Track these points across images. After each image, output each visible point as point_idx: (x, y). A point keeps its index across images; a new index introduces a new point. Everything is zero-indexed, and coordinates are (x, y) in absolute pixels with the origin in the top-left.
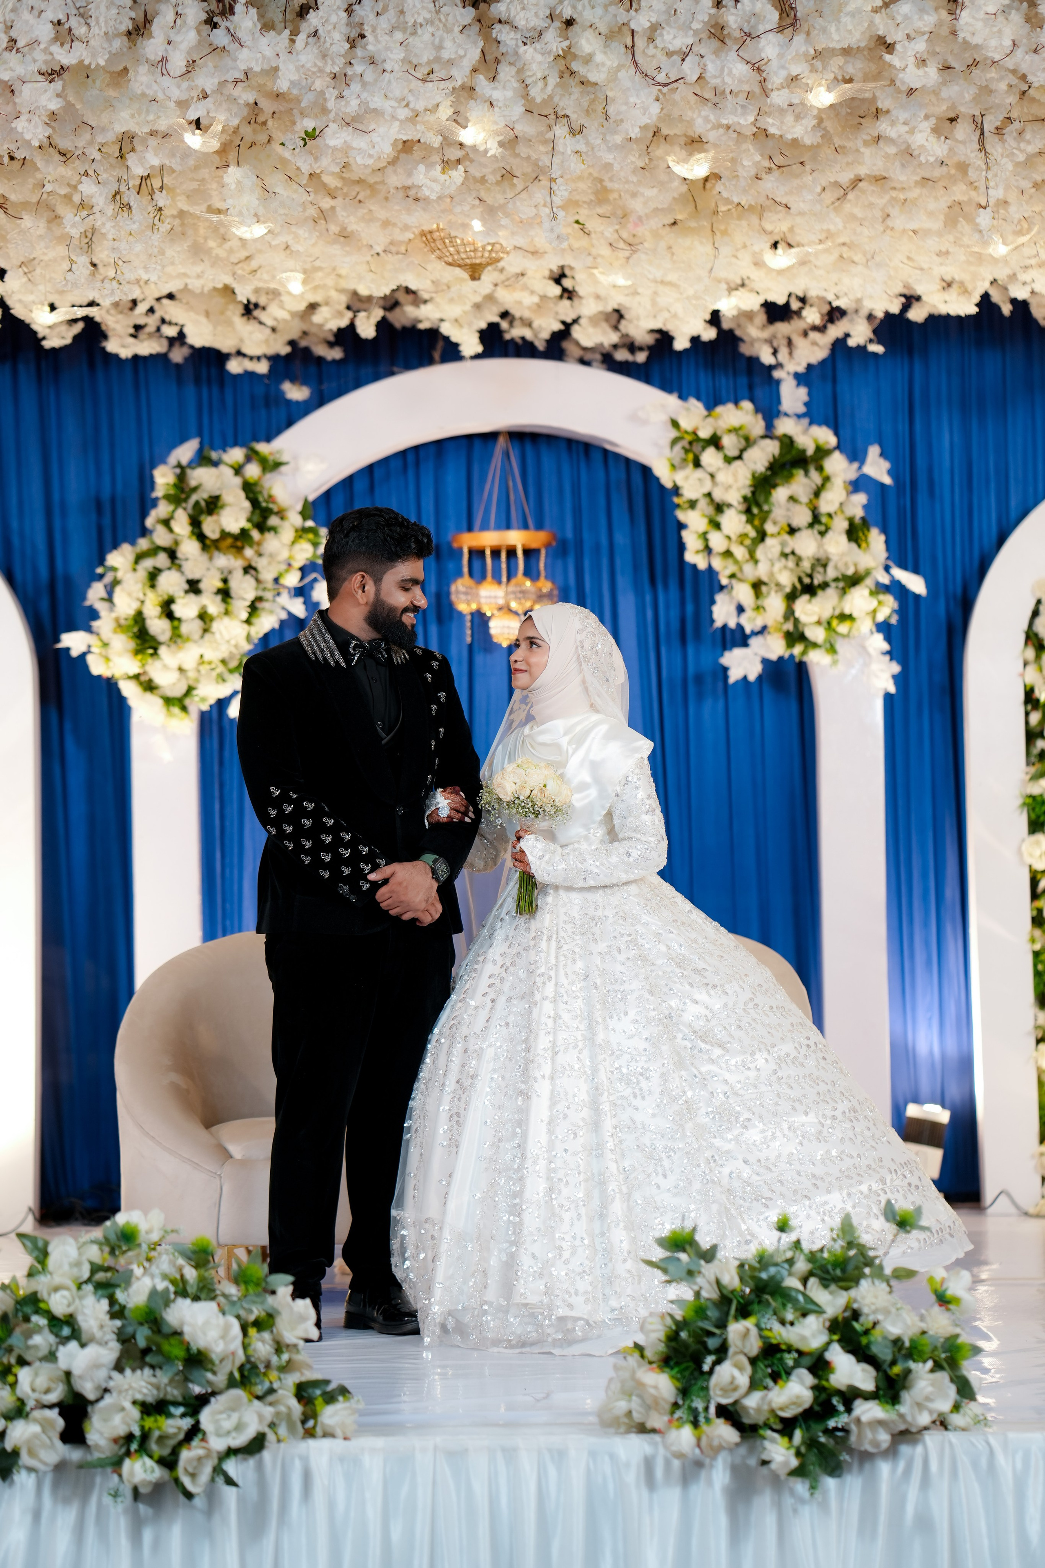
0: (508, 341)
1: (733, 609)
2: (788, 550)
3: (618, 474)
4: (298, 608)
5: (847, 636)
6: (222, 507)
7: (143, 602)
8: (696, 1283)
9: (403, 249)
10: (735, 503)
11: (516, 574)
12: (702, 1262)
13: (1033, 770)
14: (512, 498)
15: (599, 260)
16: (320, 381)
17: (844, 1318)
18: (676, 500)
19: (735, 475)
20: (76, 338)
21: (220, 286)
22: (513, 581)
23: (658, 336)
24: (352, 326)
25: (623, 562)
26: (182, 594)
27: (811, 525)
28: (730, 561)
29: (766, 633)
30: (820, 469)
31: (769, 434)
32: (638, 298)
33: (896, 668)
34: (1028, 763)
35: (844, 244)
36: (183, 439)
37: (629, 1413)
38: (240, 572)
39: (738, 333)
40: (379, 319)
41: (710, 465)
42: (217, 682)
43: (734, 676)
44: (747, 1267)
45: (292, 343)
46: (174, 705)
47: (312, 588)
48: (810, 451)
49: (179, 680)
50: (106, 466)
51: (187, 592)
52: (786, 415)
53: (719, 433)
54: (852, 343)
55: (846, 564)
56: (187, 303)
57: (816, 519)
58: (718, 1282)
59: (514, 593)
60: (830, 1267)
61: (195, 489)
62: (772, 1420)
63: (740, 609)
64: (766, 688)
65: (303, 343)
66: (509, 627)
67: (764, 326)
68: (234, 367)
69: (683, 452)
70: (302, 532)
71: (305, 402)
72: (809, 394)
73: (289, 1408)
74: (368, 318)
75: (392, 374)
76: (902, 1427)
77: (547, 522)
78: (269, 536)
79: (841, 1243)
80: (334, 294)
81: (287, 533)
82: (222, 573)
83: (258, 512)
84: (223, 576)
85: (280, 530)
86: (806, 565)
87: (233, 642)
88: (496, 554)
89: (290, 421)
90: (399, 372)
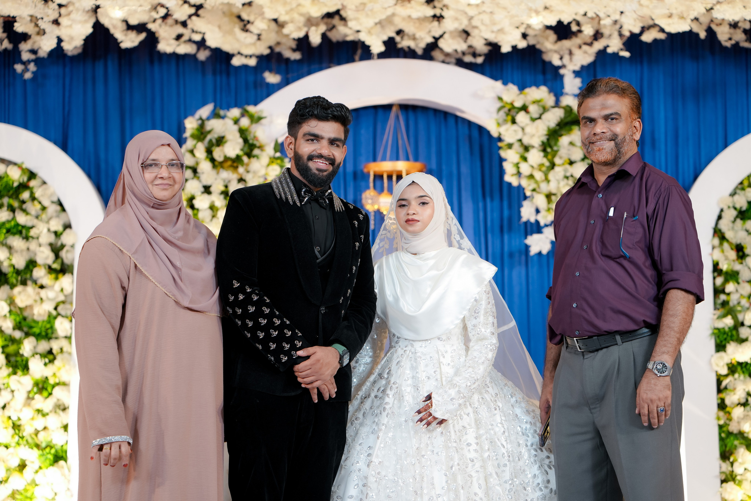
0: (399, 48)
1: (533, 211)
2: (568, 174)
6: (226, 142)
10: (536, 145)
13: (718, 313)
14: (400, 142)
16: (287, 73)
18: (500, 144)
19: (536, 129)
20: (141, 43)
23: (490, 48)
24: (306, 37)
25: (466, 183)
26: (199, 193)
27: (583, 160)
28: (532, 182)
31: (557, 104)
32: (482, 16)
34: (715, 308)
36: (204, 104)
38: (236, 182)
39: (538, 46)
40: (322, 32)
41: (522, 122)
43: (533, 251)
45: (270, 48)
51: (203, 193)
52: (567, 94)
53: (527, 104)
54: (610, 50)
56: (207, 19)
61: (209, 132)
65: (277, 49)
67: (554, 43)
68: (236, 62)
69: (505, 114)
70: (273, 160)
71: (277, 84)
74: (317, 31)
75: (329, 67)
77: (421, 158)
78: (253, 160)
80: (296, 16)
81: (265, 159)
82: (224, 182)
84: (225, 184)
85: (260, 157)
88: (390, 177)
89: (268, 95)
90: (334, 66)
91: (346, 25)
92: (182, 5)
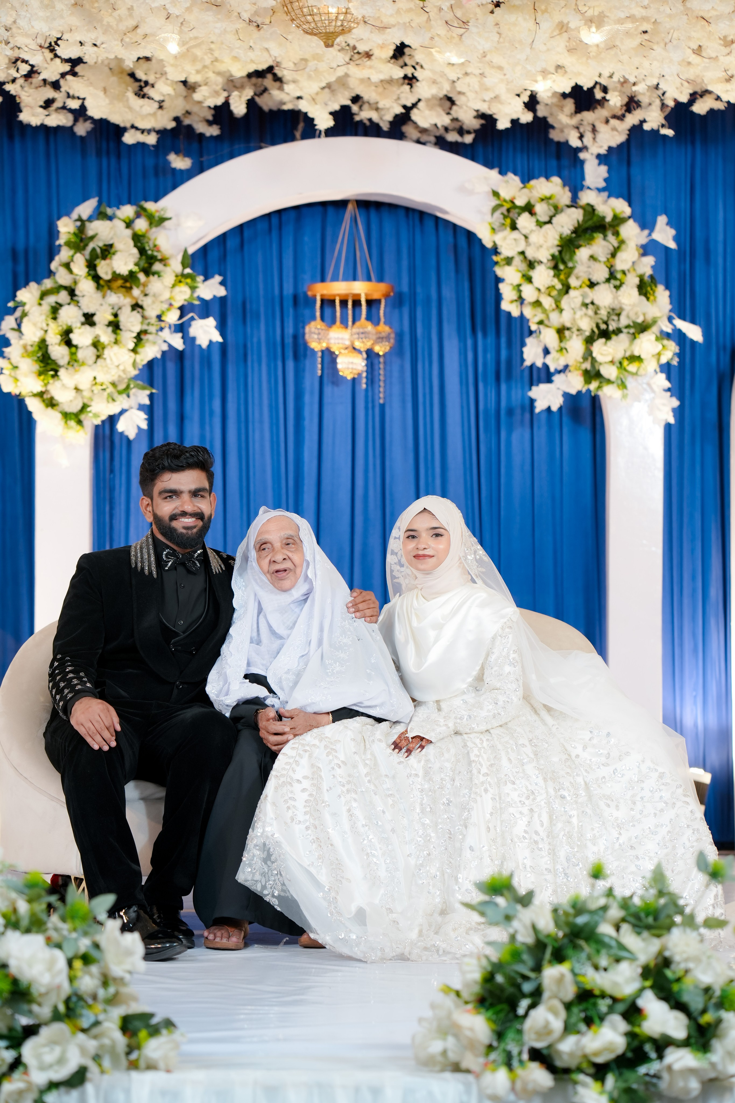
0: (358, 122)
1: (540, 351)
2: (588, 301)
3: (447, 238)
4: (177, 342)
5: (636, 374)
6: (114, 254)
7: (46, 331)
8: (511, 926)
9: (267, 21)
10: (545, 260)
11: (360, 319)
12: (519, 907)
14: (358, 255)
15: (436, 38)
16: (201, 156)
17: (656, 965)
18: (495, 258)
19: (545, 237)
21: (112, 56)
22: (358, 324)
23: (483, 122)
24: (226, 104)
25: (449, 313)
26: (79, 325)
27: (608, 280)
28: (539, 310)
29: (567, 371)
30: (617, 234)
31: (574, 203)
32: (468, 79)
33: (675, 403)
35: (645, 32)
36: (85, 199)
37: (444, 1053)
38: (129, 309)
39: (550, 120)
40: (249, 97)
41: (525, 228)
42: (108, 402)
43: (540, 406)
44: (561, 912)
45: (176, 119)
46: (71, 419)
47: (190, 325)
48: (609, 219)
49: (75, 398)
50: (21, 222)
51: (83, 324)
52: (589, 188)
53: (533, 202)
54: (646, 127)
55: (636, 314)
56: (88, 80)
57: (612, 276)
58: (534, 928)
59: (358, 334)
60: (642, 915)
61: (92, 238)
62: (585, 1065)
63: (546, 352)
64: (565, 419)
65: (187, 122)
66: (352, 363)
67: (571, 116)
68: (129, 138)
69: (502, 216)
70: (181, 278)
71: (188, 171)
72: (609, 172)
73: (113, 1041)
75: (261, 148)
76: (712, 1075)
77: (387, 276)
78: (153, 279)
79: (653, 892)
80: (211, 75)
82: (113, 308)
83: (144, 257)
84: (114, 311)
85: (162, 274)
86: (603, 313)
87: (121, 367)
88: (344, 303)
89: (174, 187)
90: (266, 147)
91: (281, 89)
92: (52, 59)
